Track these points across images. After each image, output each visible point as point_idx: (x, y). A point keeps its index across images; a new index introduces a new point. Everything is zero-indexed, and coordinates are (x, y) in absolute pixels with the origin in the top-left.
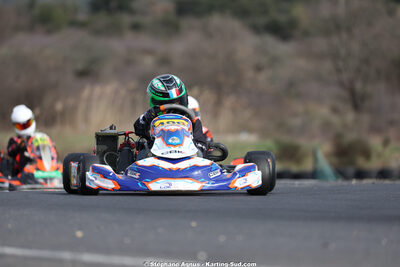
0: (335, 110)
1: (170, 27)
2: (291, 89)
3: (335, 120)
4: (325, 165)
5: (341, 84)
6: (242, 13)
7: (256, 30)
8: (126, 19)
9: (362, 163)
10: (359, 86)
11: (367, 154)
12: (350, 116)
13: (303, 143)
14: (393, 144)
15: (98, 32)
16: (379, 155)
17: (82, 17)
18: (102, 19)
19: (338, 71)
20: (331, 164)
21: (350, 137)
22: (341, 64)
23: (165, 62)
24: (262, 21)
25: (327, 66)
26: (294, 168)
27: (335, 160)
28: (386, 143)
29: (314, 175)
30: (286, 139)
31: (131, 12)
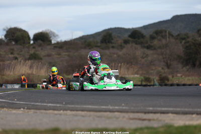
0: (163, 69)
1: (121, 47)
2: (151, 63)
3: (162, 71)
4: (156, 83)
5: (164, 61)
6: (141, 43)
7: (144, 47)
8: (110, 45)
9: (166, 82)
10: (169, 62)
11: (168, 80)
12: (166, 70)
13: (152, 77)
14: (175, 77)
15: (103, 49)
16: (171, 80)
17: (99, 44)
18: (104, 45)
19: (164, 58)
20: (158, 82)
21: (164, 75)
22: (164, 56)
23: (119, 56)
24: (146, 45)
25: (161, 57)
26: (149, 84)
27: (159, 81)
28: (173, 77)
29: (153, 85)
30: (147, 76)
31: (112, 43)
